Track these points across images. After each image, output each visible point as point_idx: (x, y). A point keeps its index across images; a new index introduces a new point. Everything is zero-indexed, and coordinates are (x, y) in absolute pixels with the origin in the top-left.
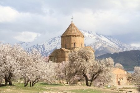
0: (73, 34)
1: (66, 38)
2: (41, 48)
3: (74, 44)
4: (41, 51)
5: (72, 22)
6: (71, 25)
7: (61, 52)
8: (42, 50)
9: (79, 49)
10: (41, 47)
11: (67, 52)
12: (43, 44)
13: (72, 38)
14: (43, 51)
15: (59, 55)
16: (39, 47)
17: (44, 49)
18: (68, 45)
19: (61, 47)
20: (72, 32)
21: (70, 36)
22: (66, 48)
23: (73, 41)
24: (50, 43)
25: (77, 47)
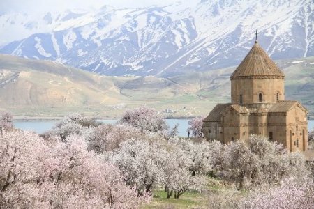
0: (257, 71)
1: (242, 81)
2: (180, 31)
3: (260, 95)
4: (184, 43)
5: (256, 42)
6: (254, 51)
7: (229, 112)
8: (186, 36)
9: (271, 106)
10: (183, 26)
11: (244, 114)
12: (188, 17)
13: (256, 82)
14: (188, 41)
15: (225, 120)
16: (175, 28)
17: (193, 34)
18: (245, 98)
19: (229, 101)
20: (255, 67)
21: (250, 78)
22: (241, 104)
23: (256, 89)
24: (216, 12)
25: (266, 102)
